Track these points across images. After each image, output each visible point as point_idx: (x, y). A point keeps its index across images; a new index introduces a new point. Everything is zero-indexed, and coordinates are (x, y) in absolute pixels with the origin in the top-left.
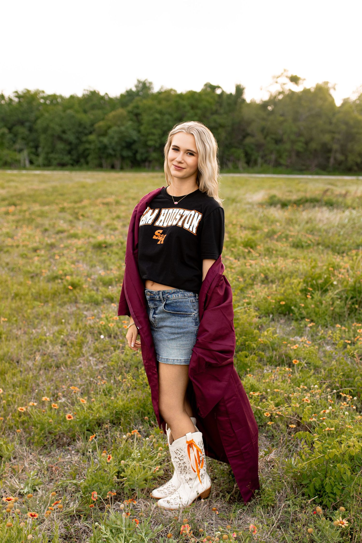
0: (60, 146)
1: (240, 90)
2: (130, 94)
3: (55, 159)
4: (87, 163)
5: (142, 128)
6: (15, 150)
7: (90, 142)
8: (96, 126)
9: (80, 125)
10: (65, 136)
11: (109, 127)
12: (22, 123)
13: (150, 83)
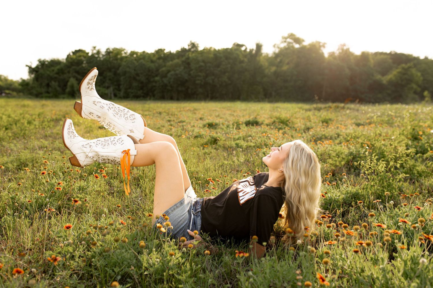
0: (135, 84)
1: (259, 47)
2: (184, 50)
3: (132, 93)
4: (154, 96)
5: (192, 72)
6: (104, 87)
7: (156, 82)
8: (161, 70)
9: (149, 71)
10: (138, 78)
11: (169, 71)
12: (109, 70)
13: (198, 44)
